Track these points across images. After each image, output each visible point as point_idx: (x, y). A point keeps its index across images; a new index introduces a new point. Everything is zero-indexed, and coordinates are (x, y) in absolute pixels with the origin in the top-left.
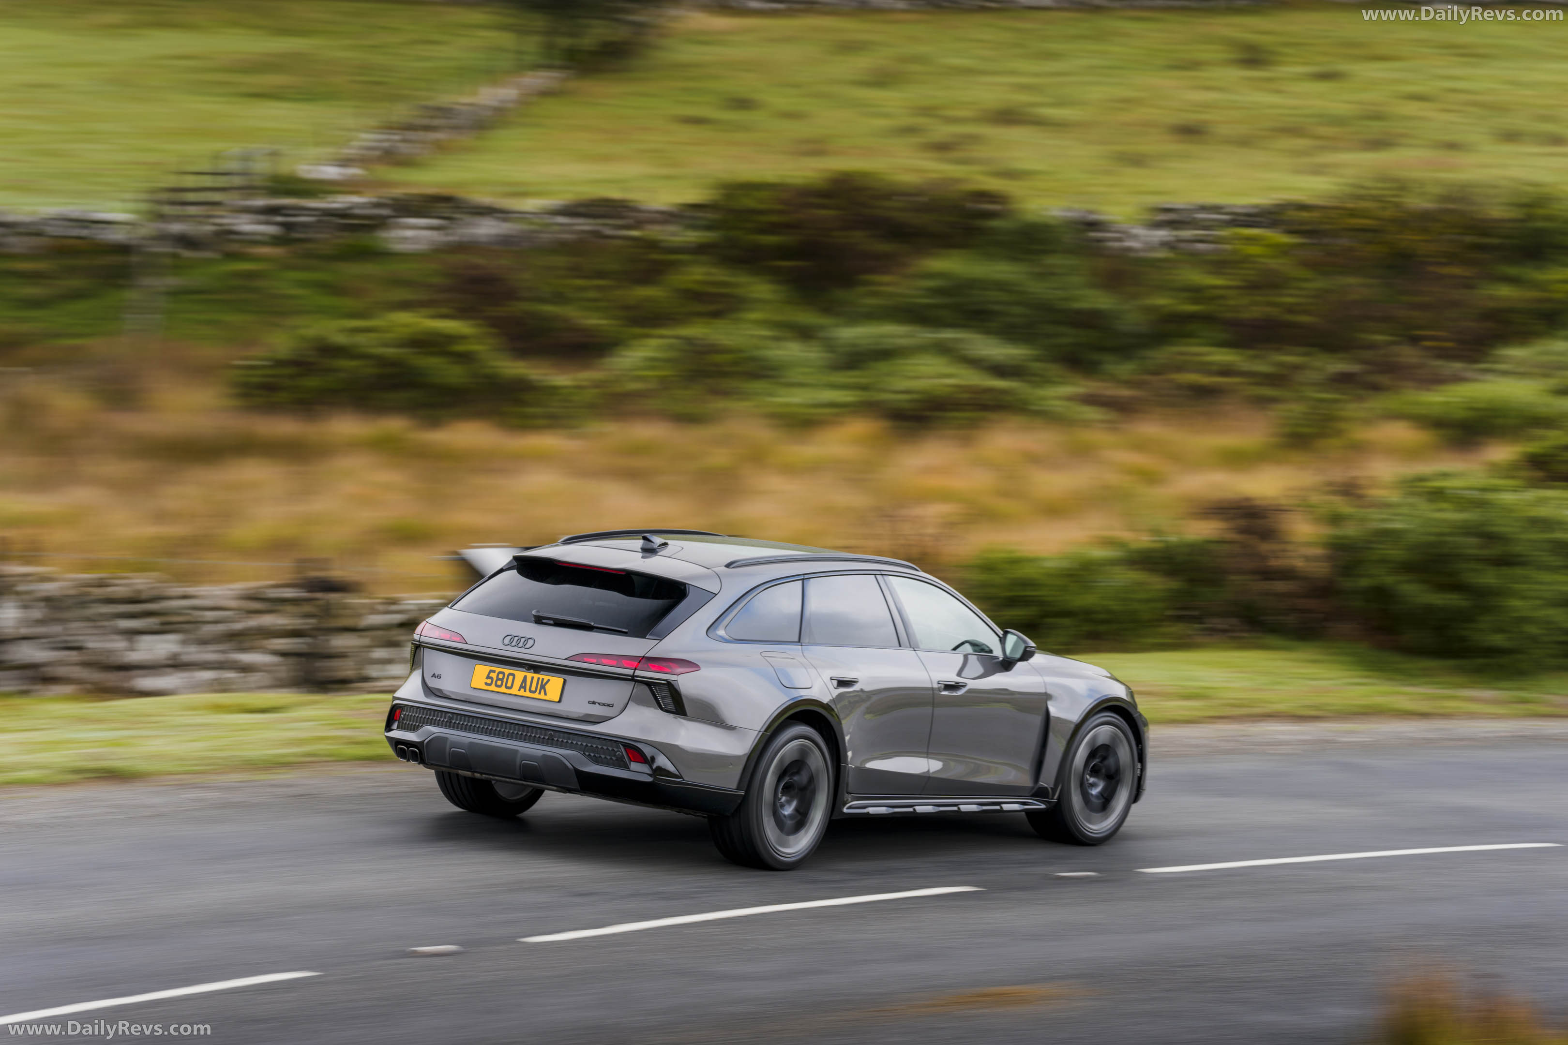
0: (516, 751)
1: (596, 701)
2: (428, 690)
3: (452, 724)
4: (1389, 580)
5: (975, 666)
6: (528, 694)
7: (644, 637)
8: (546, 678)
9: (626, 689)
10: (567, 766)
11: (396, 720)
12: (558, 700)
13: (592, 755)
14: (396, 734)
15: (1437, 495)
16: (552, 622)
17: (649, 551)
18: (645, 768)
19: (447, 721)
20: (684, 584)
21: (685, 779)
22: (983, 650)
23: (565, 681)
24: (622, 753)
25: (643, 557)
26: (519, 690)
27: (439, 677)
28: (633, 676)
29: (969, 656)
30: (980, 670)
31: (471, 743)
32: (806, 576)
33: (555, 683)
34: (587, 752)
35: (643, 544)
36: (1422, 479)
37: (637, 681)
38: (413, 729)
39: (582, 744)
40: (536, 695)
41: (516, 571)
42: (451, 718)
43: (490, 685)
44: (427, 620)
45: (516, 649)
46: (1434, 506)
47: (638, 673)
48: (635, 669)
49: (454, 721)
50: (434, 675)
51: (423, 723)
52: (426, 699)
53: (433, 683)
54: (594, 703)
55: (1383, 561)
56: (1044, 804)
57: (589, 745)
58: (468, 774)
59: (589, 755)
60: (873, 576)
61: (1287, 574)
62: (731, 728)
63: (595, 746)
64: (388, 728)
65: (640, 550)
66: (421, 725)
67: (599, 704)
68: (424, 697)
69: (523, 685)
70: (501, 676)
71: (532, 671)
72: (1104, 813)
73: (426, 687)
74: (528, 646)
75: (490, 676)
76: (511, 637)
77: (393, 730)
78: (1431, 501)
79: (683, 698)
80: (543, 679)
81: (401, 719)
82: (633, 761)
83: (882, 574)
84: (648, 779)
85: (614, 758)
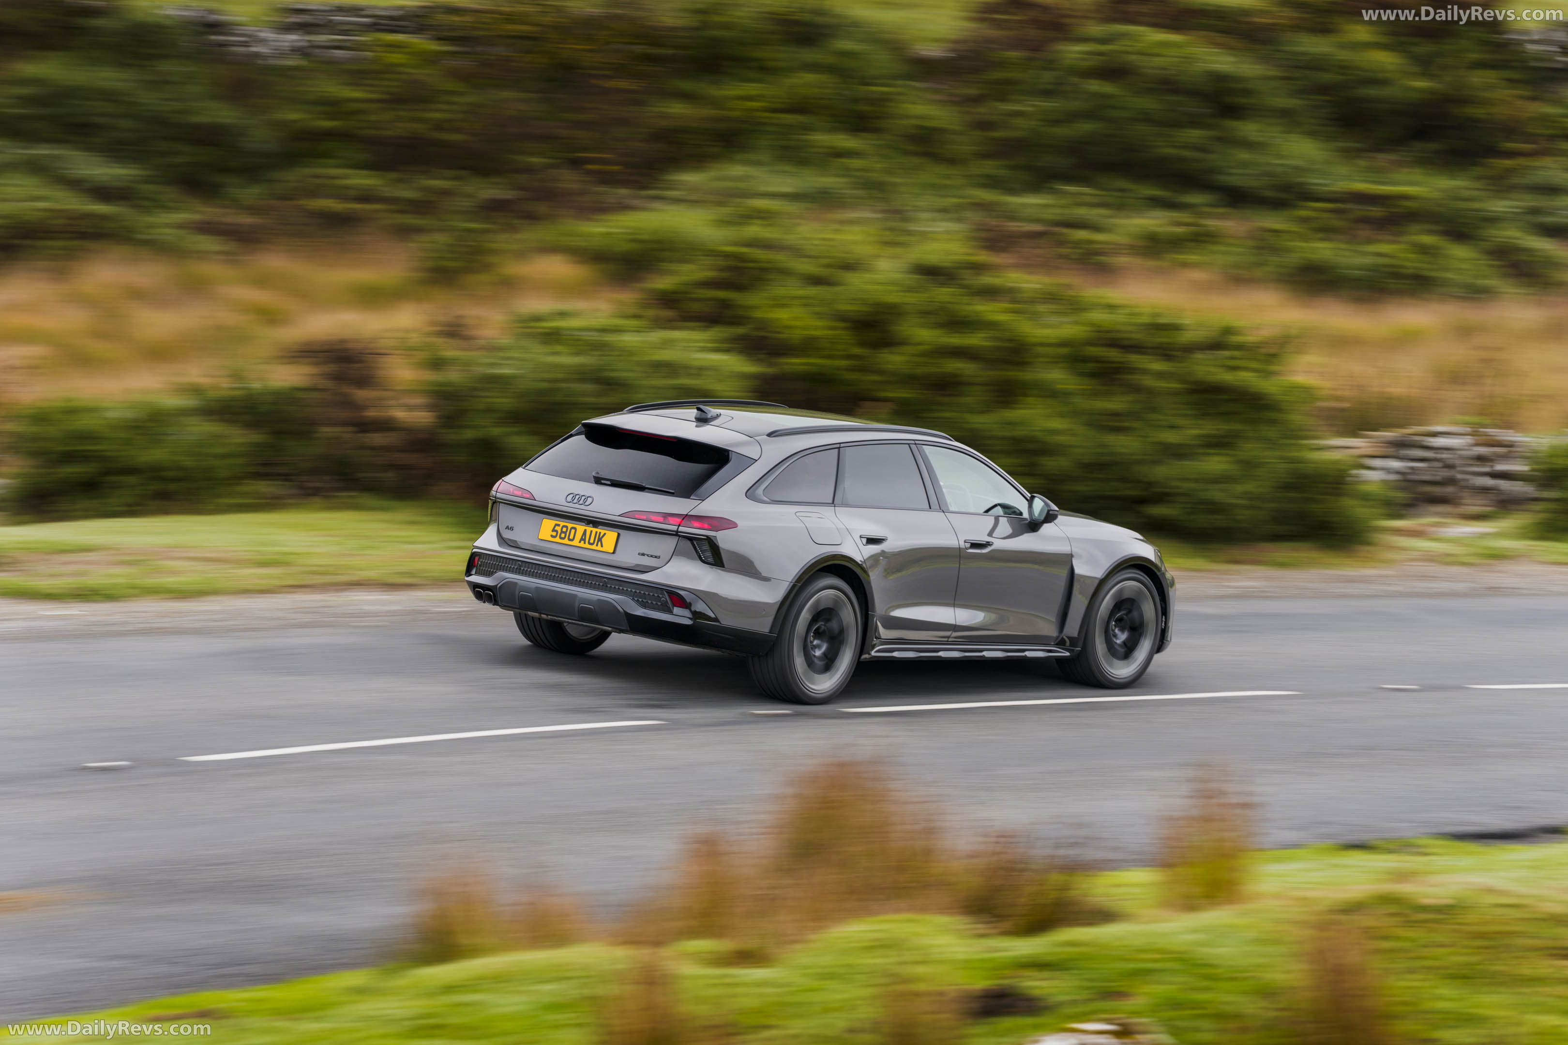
0: (575, 596)
1: (645, 553)
2: (502, 540)
3: (521, 571)
4: (496, 431)
5: (1005, 526)
6: (587, 546)
7: (688, 497)
8: (603, 532)
9: (670, 543)
10: (618, 610)
11: (475, 566)
12: (612, 552)
13: (640, 600)
14: (475, 579)
15: (552, 337)
16: (609, 483)
17: (703, 420)
18: (686, 613)
19: (517, 568)
20: (728, 451)
21: (722, 623)
22: (1014, 513)
23: (619, 535)
24: (666, 599)
25: (696, 426)
26: (580, 542)
27: (512, 529)
28: (677, 531)
29: (1000, 518)
30: (1009, 530)
31: (537, 588)
32: (842, 445)
33: (610, 537)
34: (636, 597)
35: (697, 414)
36: (537, 318)
37: (680, 536)
38: (489, 574)
39: (631, 591)
40: (594, 547)
41: (583, 436)
42: (520, 566)
43: (555, 537)
44: (503, 479)
45: (577, 506)
46: (548, 349)
47: (681, 529)
48: (679, 526)
49: (522, 568)
50: (507, 528)
51: (497, 570)
52: (500, 548)
53: (507, 535)
54: (643, 555)
55: (489, 410)
56: (1068, 652)
57: (638, 591)
58: (536, 615)
59: (638, 600)
60: (908, 445)
61: (386, 425)
62: (767, 579)
63: (642, 592)
64: (468, 573)
65: (694, 420)
66: (495, 571)
67: (648, 555)
68: (498, 546)
69: (583, 538)
70: (564, 529)
71: (591, 525)
72: (1125, 662)
73: (500, 538)
74: (587, 503)
75: (555, 529)
76: (573, 495)
77: (473, 575)
78: (545, 343)
79: (722, 551)
80: (600, 533)
81: (478, 565)
82: (676, 606)
83: (915, 444)
84: (689, 622)
85: (659, 604)
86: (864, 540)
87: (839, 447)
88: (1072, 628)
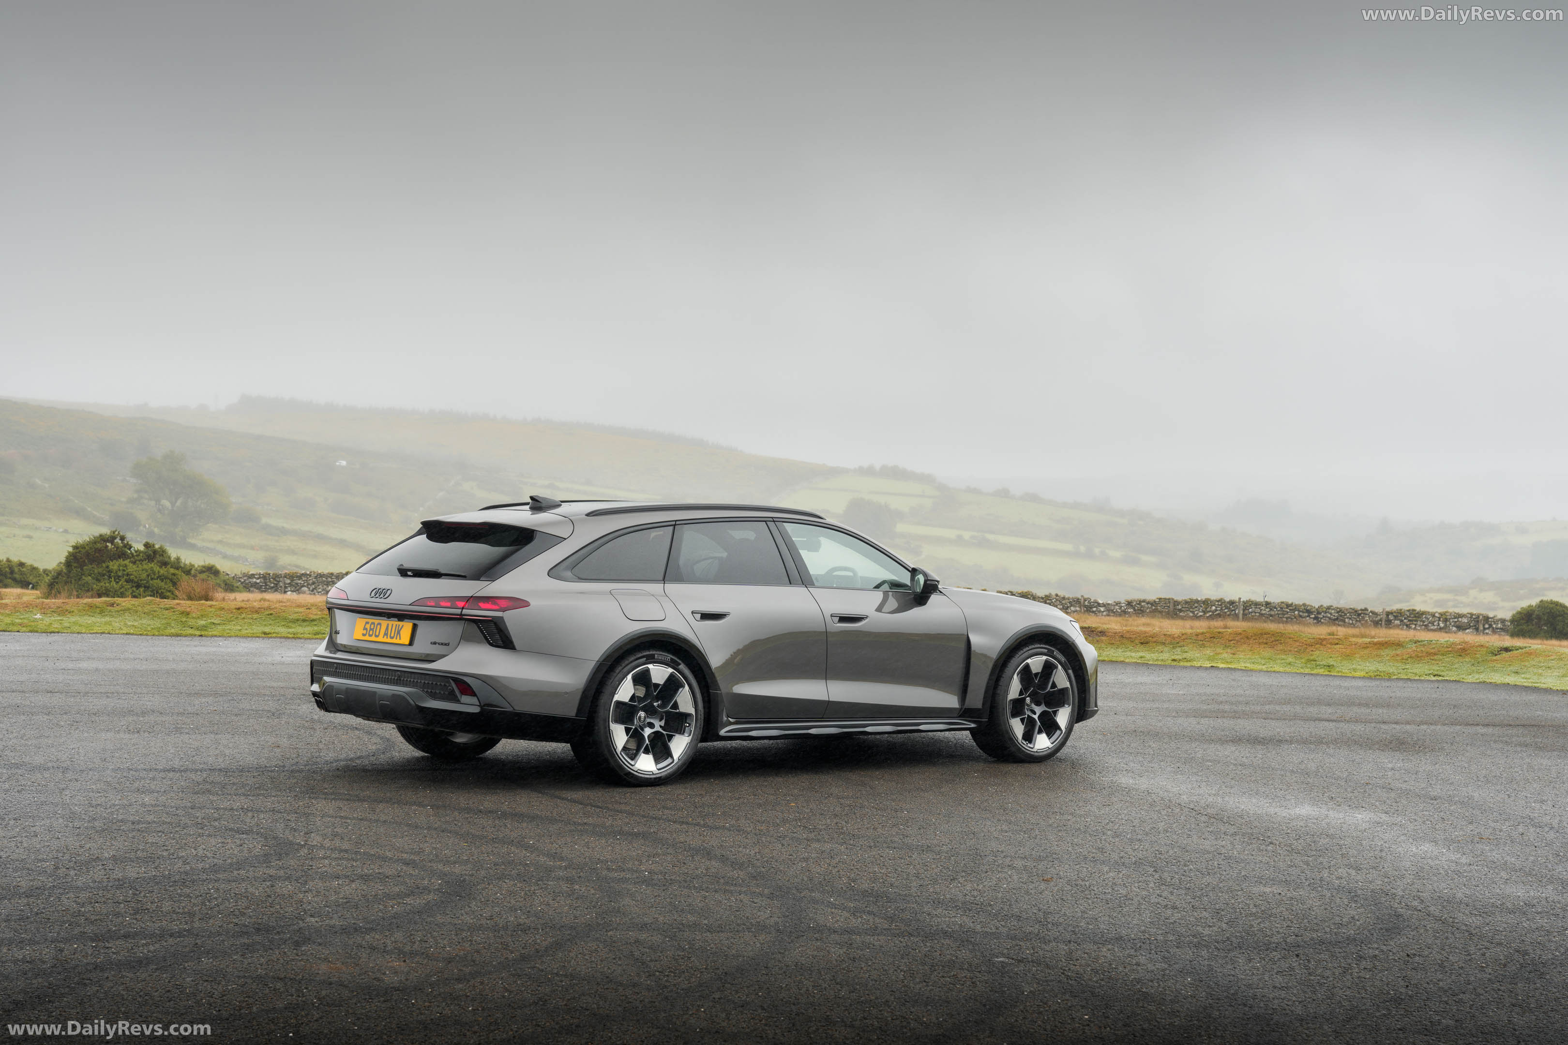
0: (375, 693)
1: (436, 641)
2: (332, 645)
3: (338, 673)
5: (892, 602)
6: (389, 640)
7: (488, 580)
8: (401, 624)
9: (457, 628)
10: (408, 704)
12: (408, 643)
13: (430, 691)
16: (411, 574)
17: (537, 509)
18: (474, 700)
19: (335, 671)
20: (535, 532)
21: (515, 708)
23: (415, 627)
24: (453, 687)
25: (528, 515)
26: (384, 637)
27: (338, 632)
28: (461, 615)
32: (677, 523)
33: (408, 629)
34: (425, 689)
37: (465, 620)
39: (422, 682)
40: (394, 641)
41: (423, 534)
42: (337, 668)
43: (365, 635)
45: (378, 600)
47: (465, 611)
48: (463, 608)
49: (338, 671)
51: (322, 675)
53: (336, 639)
54: (435, 643)
56: (974, 723)
57: (428, 682)
59: (428, 691)
63: (432, 683)
65: (529, 509)
67: (439, 644)
69: (387, 632)
70: (372, 626)
71: (393, 619)
73: (331, 643)
74: (387, 597)
75: (366, 627)
76: (376, 590)
77: (313, 683)
79: (509, 632)
80: (399, 626)
82: (463, 695)
83: (774, 521)
84: (476, 710)
85: (447, 693)
86: (698, 616)
87: (675, 524)
88: (976, 699)
